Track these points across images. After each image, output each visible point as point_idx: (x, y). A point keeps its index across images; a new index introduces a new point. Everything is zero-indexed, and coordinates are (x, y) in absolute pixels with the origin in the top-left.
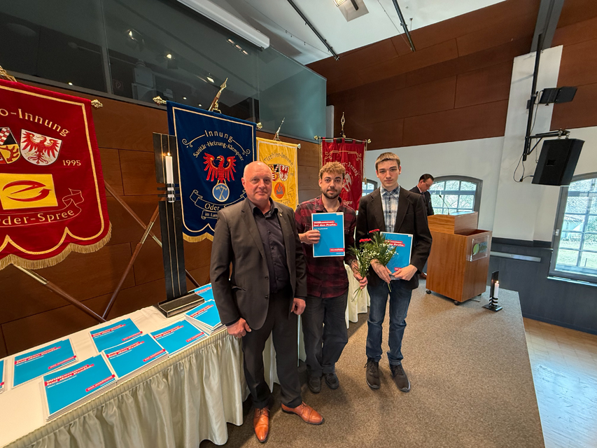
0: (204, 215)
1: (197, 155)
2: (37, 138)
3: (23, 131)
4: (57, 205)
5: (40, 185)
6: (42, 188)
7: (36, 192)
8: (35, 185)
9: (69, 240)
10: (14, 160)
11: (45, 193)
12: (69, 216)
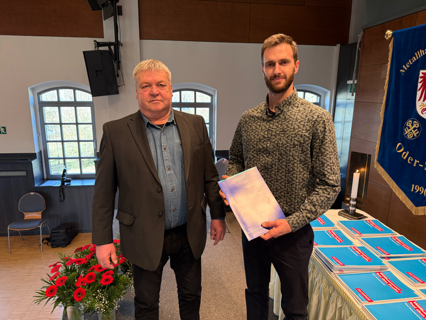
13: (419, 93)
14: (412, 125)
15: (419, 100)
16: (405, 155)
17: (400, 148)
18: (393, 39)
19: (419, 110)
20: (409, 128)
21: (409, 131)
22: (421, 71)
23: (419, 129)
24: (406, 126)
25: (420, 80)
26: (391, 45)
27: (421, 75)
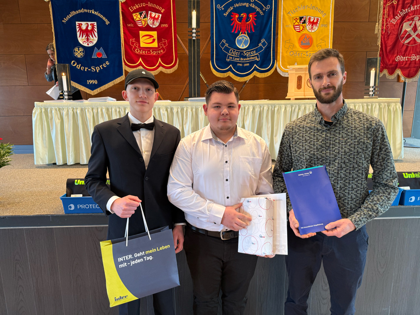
0: (228, 58)
1: (226, 14)
2: (153, 14)
3: (149, 12)
4: (157, 47)
5: (153, 37)
6: (152, 38)
7: (151, 40)
8: (151, 36)
9: (160, 65)
10: (146, 25)
11: (154, 40)
12: (161, 53)
13: (78, 34)
14: (79, 50)
15: (80, 37)
16: (78, 67)
17: (74, 63)
18: (50, 2)
19: (81, 43)
20: (77, 52)
21: (77, 53)
22: (77, 22)
23: (83, 52)
24: (75, 51)
25: (77, 27)
26: (50, 5)
27: (77, 24)
